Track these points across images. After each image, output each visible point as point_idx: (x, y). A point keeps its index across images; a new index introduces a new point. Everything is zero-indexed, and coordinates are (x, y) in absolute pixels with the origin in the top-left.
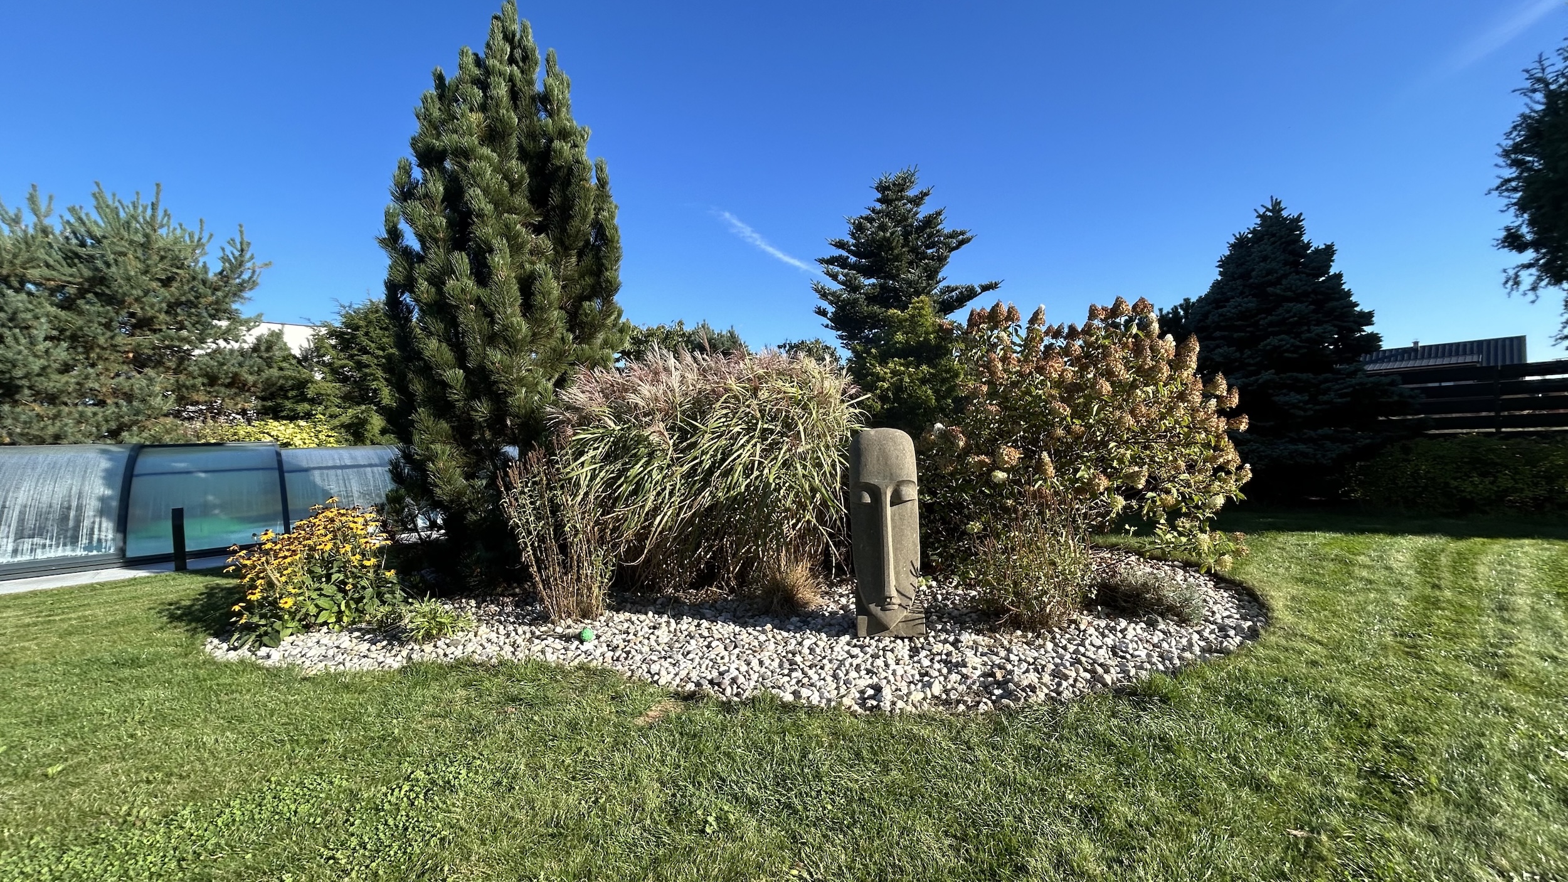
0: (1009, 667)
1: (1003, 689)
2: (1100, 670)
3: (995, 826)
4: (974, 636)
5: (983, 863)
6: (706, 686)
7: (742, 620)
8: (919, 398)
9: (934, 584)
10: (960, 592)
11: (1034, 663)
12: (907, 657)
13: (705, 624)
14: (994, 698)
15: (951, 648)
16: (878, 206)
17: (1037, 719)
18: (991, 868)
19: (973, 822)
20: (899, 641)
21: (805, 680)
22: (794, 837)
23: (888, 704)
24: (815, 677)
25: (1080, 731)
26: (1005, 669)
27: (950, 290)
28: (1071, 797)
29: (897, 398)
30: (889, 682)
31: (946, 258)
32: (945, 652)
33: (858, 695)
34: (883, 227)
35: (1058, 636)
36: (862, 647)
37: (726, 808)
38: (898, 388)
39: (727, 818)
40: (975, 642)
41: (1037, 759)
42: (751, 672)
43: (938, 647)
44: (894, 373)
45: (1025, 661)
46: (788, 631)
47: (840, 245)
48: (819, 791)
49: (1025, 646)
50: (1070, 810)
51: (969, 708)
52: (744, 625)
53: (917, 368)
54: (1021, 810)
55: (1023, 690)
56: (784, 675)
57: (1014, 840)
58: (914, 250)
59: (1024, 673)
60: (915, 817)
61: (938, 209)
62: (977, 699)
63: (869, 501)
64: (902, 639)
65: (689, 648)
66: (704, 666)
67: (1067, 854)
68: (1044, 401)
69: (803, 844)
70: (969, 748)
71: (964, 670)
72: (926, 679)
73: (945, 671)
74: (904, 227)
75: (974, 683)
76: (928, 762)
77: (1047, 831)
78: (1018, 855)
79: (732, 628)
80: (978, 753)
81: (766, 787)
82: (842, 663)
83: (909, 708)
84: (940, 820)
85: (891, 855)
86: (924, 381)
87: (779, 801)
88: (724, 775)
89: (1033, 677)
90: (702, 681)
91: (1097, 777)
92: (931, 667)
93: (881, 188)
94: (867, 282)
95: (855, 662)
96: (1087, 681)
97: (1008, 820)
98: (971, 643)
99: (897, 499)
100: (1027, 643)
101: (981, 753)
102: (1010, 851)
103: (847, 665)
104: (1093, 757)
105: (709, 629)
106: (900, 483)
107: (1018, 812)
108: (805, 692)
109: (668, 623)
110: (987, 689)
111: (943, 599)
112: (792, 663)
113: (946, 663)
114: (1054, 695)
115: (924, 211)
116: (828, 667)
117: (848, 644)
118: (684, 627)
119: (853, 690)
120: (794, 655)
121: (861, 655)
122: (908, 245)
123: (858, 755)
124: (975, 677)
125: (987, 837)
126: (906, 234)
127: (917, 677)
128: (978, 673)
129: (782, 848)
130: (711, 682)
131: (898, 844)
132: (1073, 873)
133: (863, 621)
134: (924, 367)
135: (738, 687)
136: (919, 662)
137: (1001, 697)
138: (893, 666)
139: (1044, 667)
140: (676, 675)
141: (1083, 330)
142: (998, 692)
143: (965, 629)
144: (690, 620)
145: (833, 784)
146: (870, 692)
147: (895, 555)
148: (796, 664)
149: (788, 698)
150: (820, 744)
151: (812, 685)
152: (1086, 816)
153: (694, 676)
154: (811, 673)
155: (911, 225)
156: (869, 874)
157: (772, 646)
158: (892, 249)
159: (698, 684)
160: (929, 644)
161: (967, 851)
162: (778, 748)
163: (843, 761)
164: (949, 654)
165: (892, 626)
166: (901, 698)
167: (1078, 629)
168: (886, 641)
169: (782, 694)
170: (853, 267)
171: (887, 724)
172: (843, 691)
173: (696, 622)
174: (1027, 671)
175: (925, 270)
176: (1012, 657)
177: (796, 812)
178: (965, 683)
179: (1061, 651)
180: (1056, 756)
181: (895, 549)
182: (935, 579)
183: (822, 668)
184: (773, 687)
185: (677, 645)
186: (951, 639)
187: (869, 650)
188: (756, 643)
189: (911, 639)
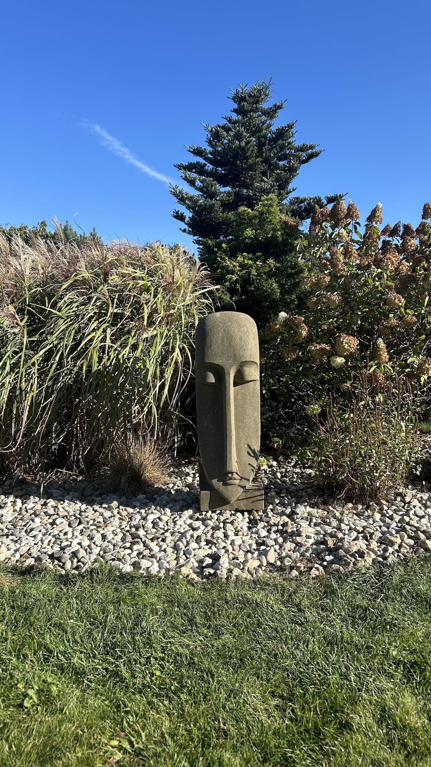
0: (340, 535)
1: (334, 556)
2: (422, 536)
3: (322, 684)
4: (308, 509)
5: (308, 722)
6: (47, 562)
7: (90, 498)
8: (265, 291)
9: (275, 464)
10: (298, 470)
11: (363, 532)
12: (246, 529)
13: (51, 502)
14: (325, 563)
15: (286, 519)
16: (235, 116)
17: (364, 582)
18: (316, 727)
19: (300, 682)
20: (239, 514)
21: (147, 552)
22: (118, 706)
23: (225, 572)
24: (156, 549)
25: (404, 591)
26: (337, 537)
27: (299, 201)
28: (395, 653)
29: (245, 291)
30: (227, 551)
31: (296, 170)
32: (281, 522)
33: (196, 565)
34: (238, 136)
35: (386, 508)
36: (203, 521)
37: (49, 680)
38: (246, 281)
39: (50, 691)
40: (309, 514)
41: (364, 619)
42: (93, 546)
43: (274, 520)
44: (243, 266)
45: (355, 530)
46: (134, 507)
47: (198, 152)
48: (149, 658)
49: (355, 517)
50: (394, 667)
51: (301, 573)
52: (91, 503)
53: (264, 262)
54: (347, 668)
55: (353, 555)
56: (125, 548)
57: (339, 698)
58: (267, 161)
59: (354, 540)
60: (243, 679)
61: (290, 122)
62: (310, 565)
63: (214, 381)
64: (242, 512)
65: (33, 525)
66: (46, 542)
67: (390, 709)
68: (380, 292)
69: (127, 712)
70: (300, 610)
71: (298, 539)
72: (263, 548)
73: (281, 540)
74: (259, 138)
75: (307, 550)
76: (259, 625)
77: (372, 686)
78: (343, 712)
79: (79, 505)
80: (308, 614)
81: (94, 657)
82: (183, 535)
83: (245, 575)
84: (268, 681)
85: (216, 719)
86: (270, 275)
87: (106, 669)
88: (52, 647)
89: (362, 544)
90: (42, 556)
91: (420, 634)
92: (267, 537)
93: (239, 99)
94: (223, 189)
95: (196, 534)
96: (411, 547)
97: (334, 678)
98: (306, 515)
99: (240, 380)
100: (357, 515)
101: (311, 615)
102: (335, 708)
103: (189, 537)
104: (416, 615)
105: (55, 507)
106: (243, 364)
107: (344, 670)
108: (145, 563)
109: (14, 502)
110: (319, 555)
111: (282, 477)
112: (135, 536)
113: (282, 533)
114: (381, 559)
115: (277, 124)
116: (169, 539)
117: (191, 517)
118: (30, 505)
119: (192, 560)
120: (137, 529)
121: (203, 527)
122: (261, 156)
123: (191, 621)
124: (308, 545)
125: (313, 697)
126: (260, 145)
127: (254, 546)
128: (311, 541)
129: (102, 718)
130: (52, 557)
131: (224, 707)
132: (396, 727)
133: (205, 495)
134: (271, 261)
135: (79, 561)
136: (257, 533)
137: (332, 562)
138: (232, 537)
139: (371, 535)
140: (16, 551)
141: (417, 230)
142: (329, 558)
143: (302, 503)
144: (37, 499)
145: (163, 650)
146: (209, 561)
147: (237, 433)
148: (138, 537)
149: (127, 568)
150: (154, 612)
151: (152, 556)
152: (409, 671)
153: (35, 552)
154: (153, 545)
155: (265, 136)
156: (192, 740)
157: (117, 522)
158: (247, 158)
159: (38, 559)
160: (267, 516)
161: (293, 711)
162: (111, 617)
163: (177, 628)
164: (285, 525)
165: (233, 500)
166: (238, 566)
167: (403, 501)
168: (227, 514)
169: (122, 566)
170: (209, 174)
171: (223, 590)
172: (182, 561)
173: (42, 501)
174: (356, 539)
175: (277, 180)
176: (343, 526)
177: (122, 680)
178: (298, 550)
179: (387, 520)
180: (382, 615)
181: (237, 427)
182: (275, 459)
183: (163, 540)
184: (113, 560)
185: (21, 523)
186: (288, 511)
187: (211, 523)
188: (101, 520)
189: (250, 512)
